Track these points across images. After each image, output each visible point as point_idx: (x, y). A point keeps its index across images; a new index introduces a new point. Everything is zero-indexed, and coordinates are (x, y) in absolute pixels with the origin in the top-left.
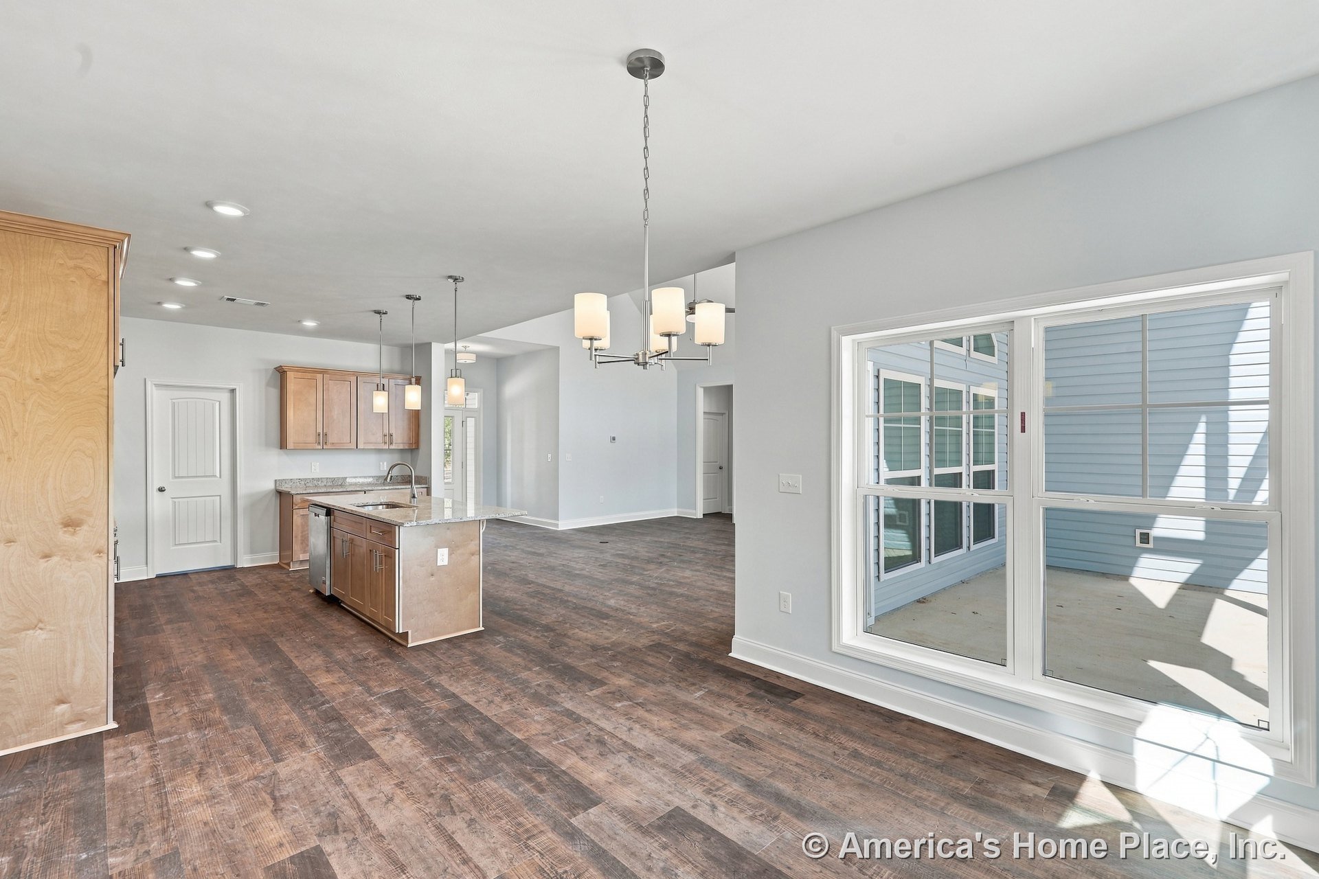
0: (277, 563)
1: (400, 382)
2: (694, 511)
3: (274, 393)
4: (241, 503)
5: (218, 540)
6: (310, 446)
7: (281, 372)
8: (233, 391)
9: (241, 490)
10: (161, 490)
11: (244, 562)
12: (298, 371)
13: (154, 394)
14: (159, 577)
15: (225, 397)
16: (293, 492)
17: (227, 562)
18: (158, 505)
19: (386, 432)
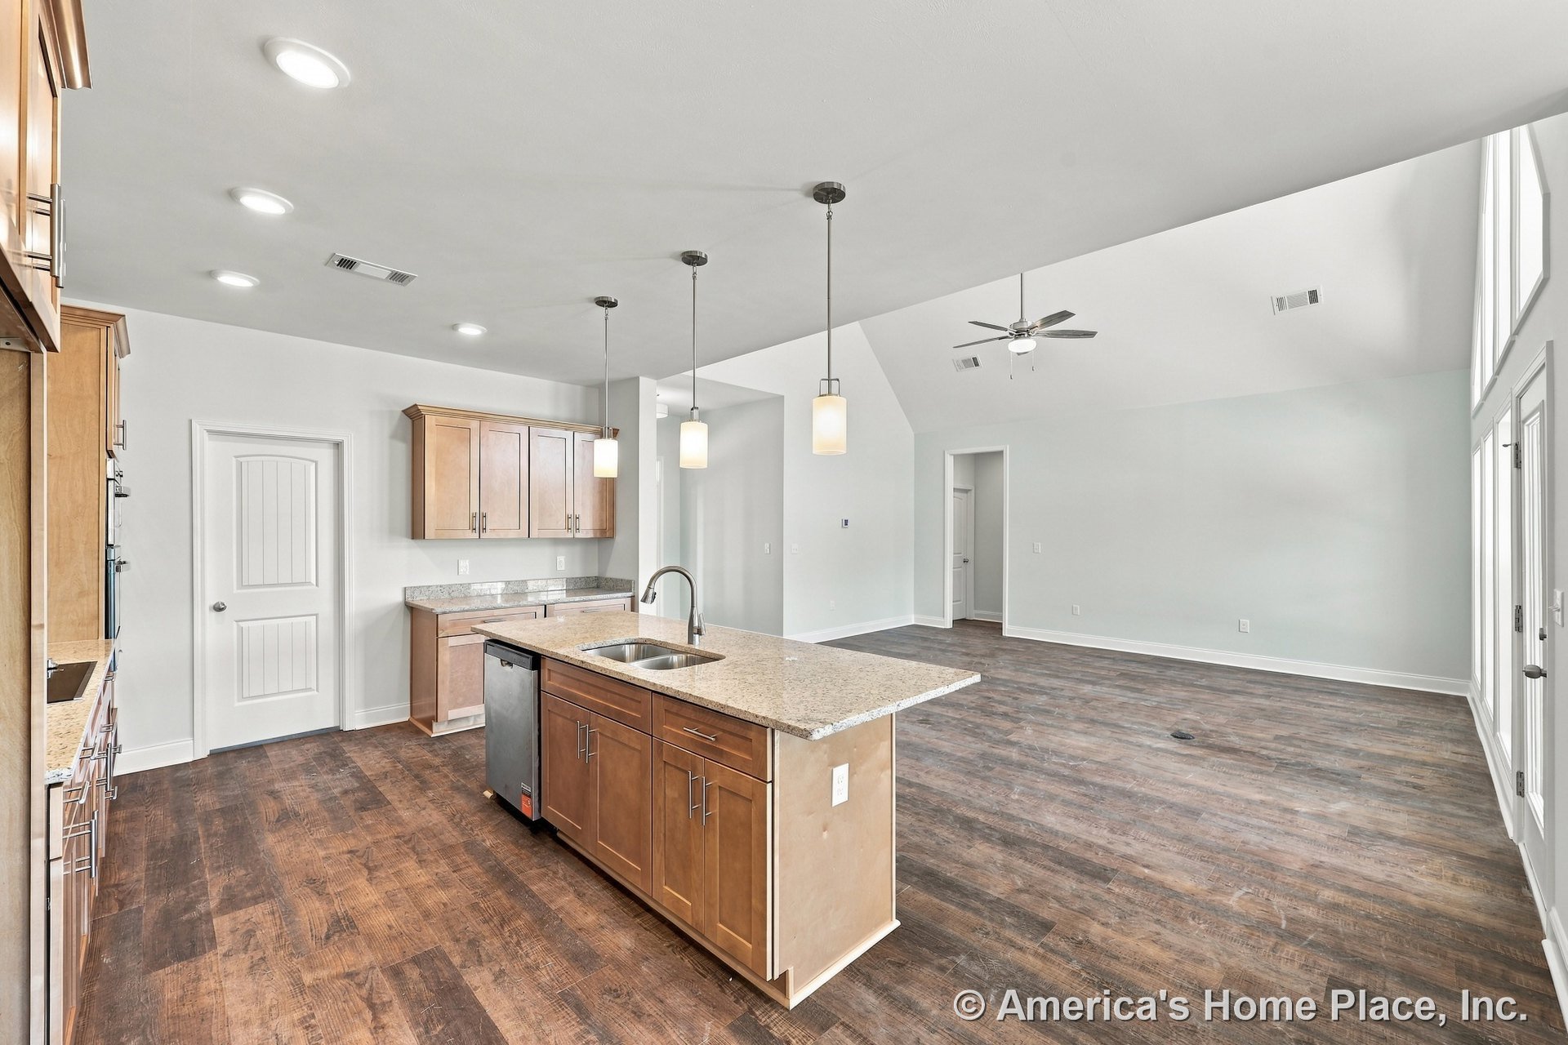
0: (406, 719)
1: (589, 437)
2: (941, 619)
3: (402, 450)
4: (351, 624)
5: (314, 686)
6: (460, 534)
7: (414, 415)
8: (338, 445)
9: (351, 608)
10: (218, 608)
11: (356, 721)
12: (442, 414)
13: (208, 450)
14: (216, 755)
15: (326, 455)
16: (438, 610)
17: (330, 723)
18: (212, 632)
19: (570, 512)
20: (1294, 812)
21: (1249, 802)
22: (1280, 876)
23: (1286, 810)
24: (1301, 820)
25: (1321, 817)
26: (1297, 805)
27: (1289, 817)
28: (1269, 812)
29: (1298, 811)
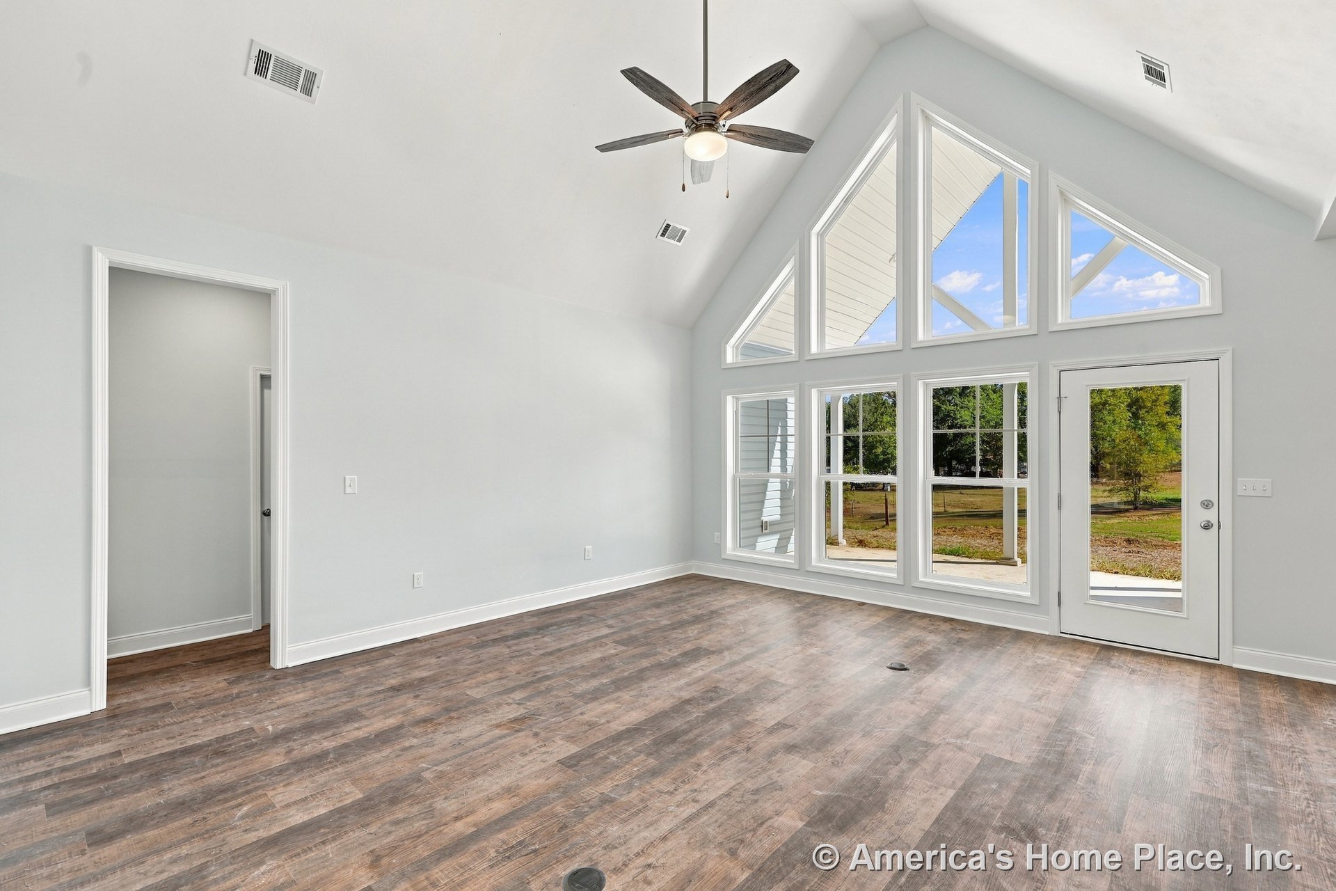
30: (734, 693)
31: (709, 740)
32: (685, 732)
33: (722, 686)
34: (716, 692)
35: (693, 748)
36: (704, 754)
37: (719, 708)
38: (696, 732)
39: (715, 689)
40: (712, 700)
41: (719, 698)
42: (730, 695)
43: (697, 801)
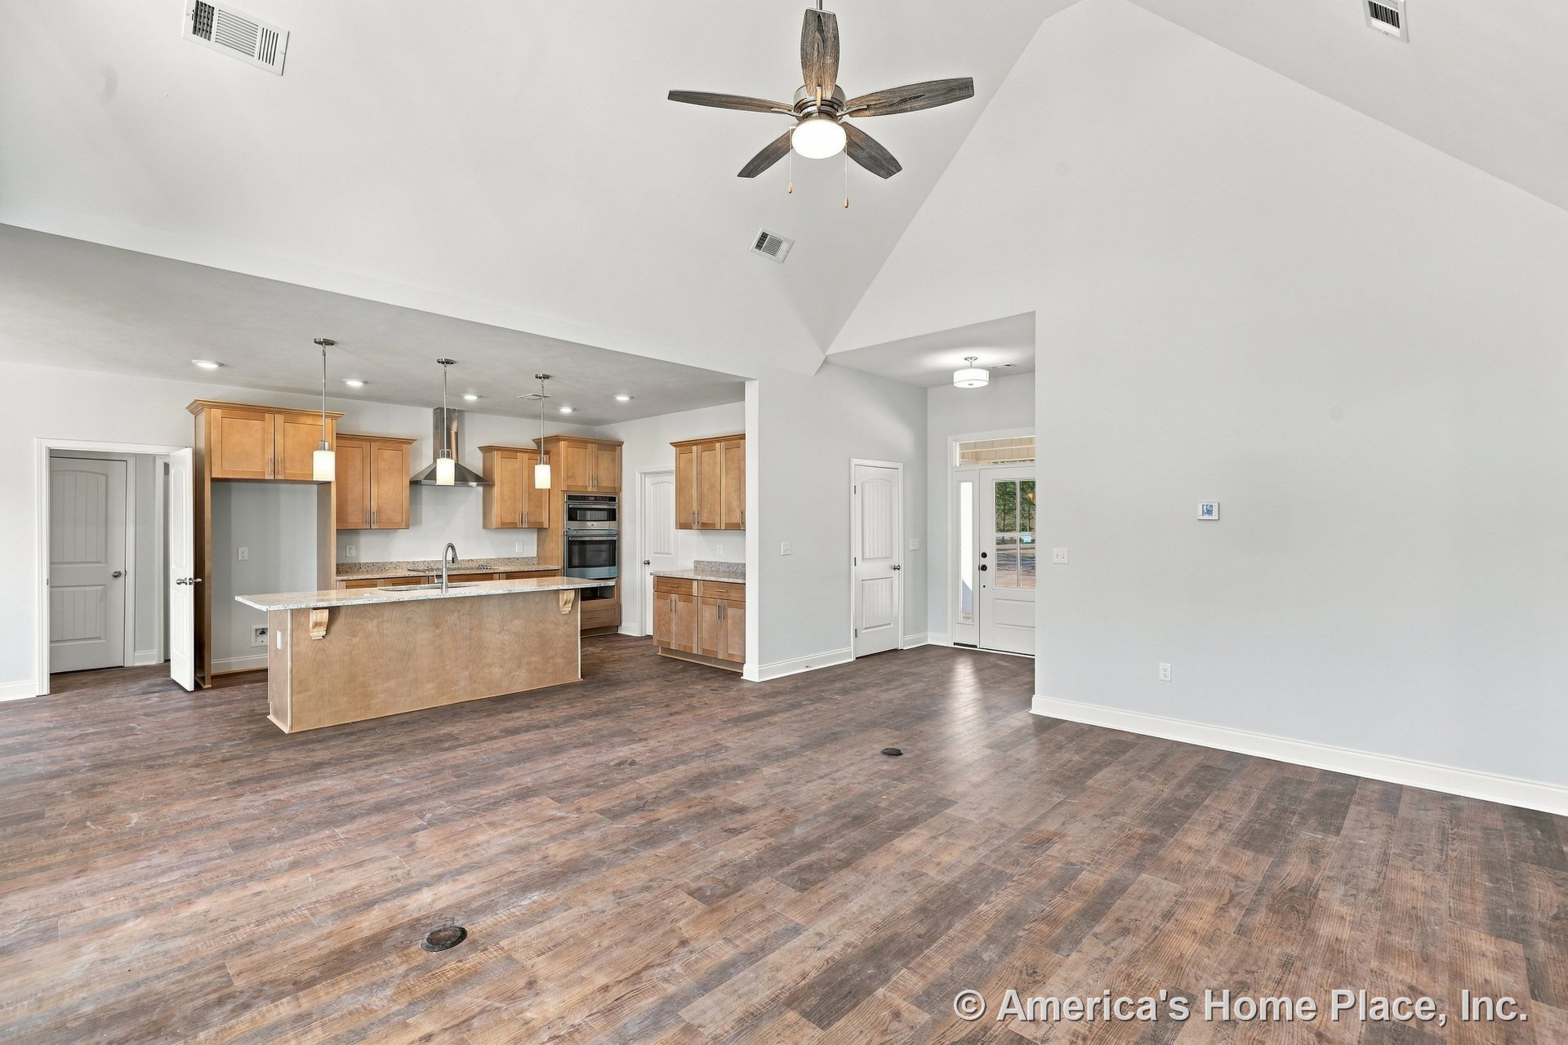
20: (140, 913)
21: (206, 892)
22: (111, 846)
23: (153, 909)
24: (124, 908)
25: (102, 927)
26: (144, 926)
27: (142, 903)
28: (171, 894)
29: (138, 917)
30: (777, 878)
31: (819, 819)
32: (845, 826)
33: (792, 894)
34: (802, 880)
35: (835, 813)
36: (825, 807)
37: (802, 854)
38: (834, 827)
39: (804, 886)
40: (810, 866)
41: (801, 869)
42: (783, 876)
43: (832, 779)
